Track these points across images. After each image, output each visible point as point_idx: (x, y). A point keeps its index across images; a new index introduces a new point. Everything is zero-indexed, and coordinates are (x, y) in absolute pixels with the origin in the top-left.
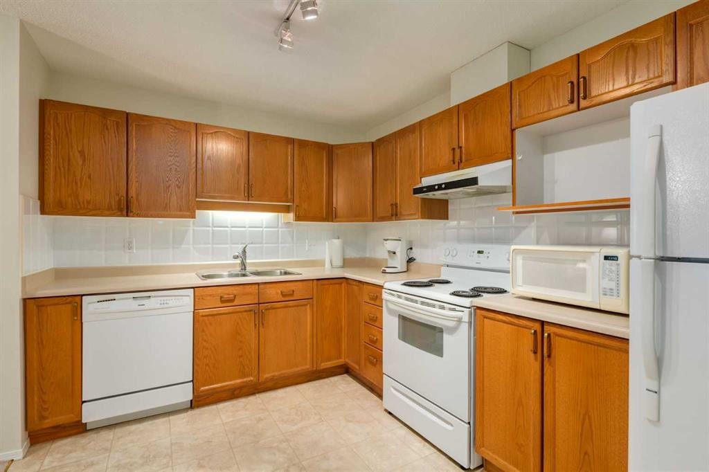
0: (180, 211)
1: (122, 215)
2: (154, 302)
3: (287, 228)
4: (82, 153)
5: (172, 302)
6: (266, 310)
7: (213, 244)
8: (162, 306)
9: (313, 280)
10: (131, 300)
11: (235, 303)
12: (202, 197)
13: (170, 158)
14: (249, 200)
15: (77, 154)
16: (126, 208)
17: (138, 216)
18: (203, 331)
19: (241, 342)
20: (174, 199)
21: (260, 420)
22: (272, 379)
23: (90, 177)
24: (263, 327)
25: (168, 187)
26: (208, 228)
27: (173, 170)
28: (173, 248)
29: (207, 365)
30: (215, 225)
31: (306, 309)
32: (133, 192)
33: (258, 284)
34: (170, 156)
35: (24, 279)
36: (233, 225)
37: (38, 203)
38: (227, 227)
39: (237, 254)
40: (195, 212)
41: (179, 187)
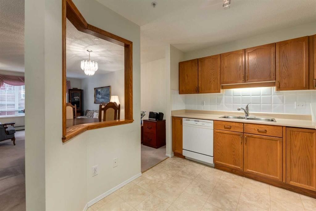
0: (215, 90)
1: (197, 93)
2: (200, 123)
3: (278, 95)
4: (187, 75)
5: (206, 124)
6: (248, 137)
7: (233, 103)
8: (203, 125)
9: (283, 126)
10: (194, 121)
11: (231, 130)
12: (223, 84)
13: (211, 71)
14: (245, 82)
15: (186, 76)
16: (197, 91)
17: (201, 93)
18: (217, 138)
19: (234, 148)
20: (212, 86)
21: (235, 187)
22: (252, 173)
23: (189, 82)
24: (246, 145)
25: (210, 82)
26: (231, 97)
27: (212, 75)
28: (217, 105)
29: (219, 153)
30: (234, 95)
31: (277, 143)
32: (200, 85)
33: (243, 123)
34: (211, 70)
35: (172, 111)
36: (243, 95)
37: (179, 91)
38: (240, 96)
39: (240, 108)
40: (220, 90)
41: (214, 81)
